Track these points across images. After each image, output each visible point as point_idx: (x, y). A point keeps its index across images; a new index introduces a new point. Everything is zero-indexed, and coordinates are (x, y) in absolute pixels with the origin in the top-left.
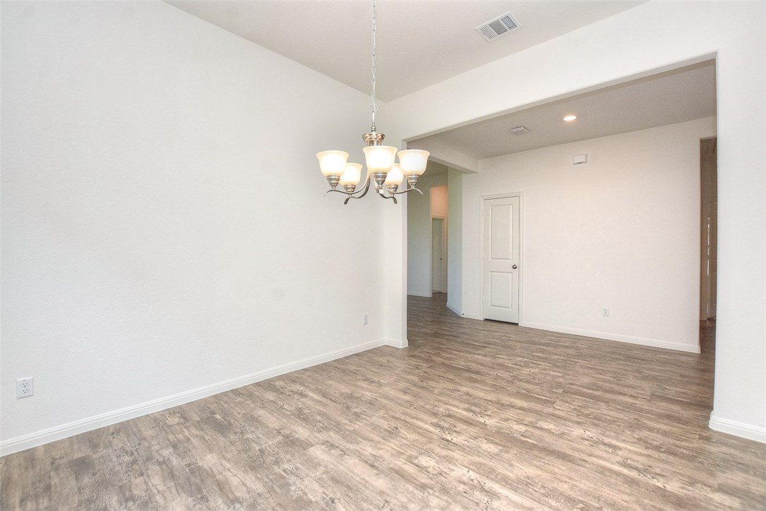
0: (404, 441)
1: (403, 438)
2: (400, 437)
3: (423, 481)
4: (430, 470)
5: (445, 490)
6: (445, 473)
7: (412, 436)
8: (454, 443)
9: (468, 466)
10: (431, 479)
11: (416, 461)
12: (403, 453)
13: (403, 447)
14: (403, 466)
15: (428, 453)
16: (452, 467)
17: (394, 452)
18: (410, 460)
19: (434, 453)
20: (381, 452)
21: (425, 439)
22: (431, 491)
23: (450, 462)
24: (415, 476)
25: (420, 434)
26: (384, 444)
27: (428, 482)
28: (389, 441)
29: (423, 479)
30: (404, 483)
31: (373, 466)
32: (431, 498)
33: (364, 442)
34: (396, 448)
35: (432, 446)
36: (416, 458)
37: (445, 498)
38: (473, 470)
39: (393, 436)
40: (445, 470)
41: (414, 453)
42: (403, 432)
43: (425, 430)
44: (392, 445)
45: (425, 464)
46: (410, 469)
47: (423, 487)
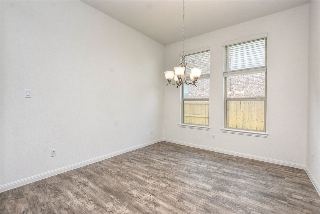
0: (173, 193)
1: (174, 195)
2: (176, 196)
3: (165, 179)
4: (162, 182)
5: (158, 177)
6: (157, 181)
7: (170, 196)
8: (150, 193)
9: (148, 184)
10: (162, 180)
11: (167, 185)
12: (173, 188)
13: (174, 190)
14: (172, 183)
15: (162, 188)
16: (154, 183)
17: (177, 188)
18: (170, 186)
19: (160, 188)
20: (182, 188)
21: (164, 195)
22: (162, 177)
23: (154, 185)
24: (167, 180)
25: (166, 198)
26: (182, 192)
27: (163, 179)
28: (180, 193)
29: (164, 180)
30: (171, 178)
31: (183, 183)
32: (162, 175)
33: (191, 192)
34: (177, 190)
35: (161, 192)
36: (167, 186)
37: (158, 175)
38: (147, 183)
39: (180, 196)
40: (156, 182)
41: (168, 188)
42: (175, 199)
43: (164, 201)
44: (178, 191)
45: (164, 184)
46: (169, 182)
47: (164, 178)
